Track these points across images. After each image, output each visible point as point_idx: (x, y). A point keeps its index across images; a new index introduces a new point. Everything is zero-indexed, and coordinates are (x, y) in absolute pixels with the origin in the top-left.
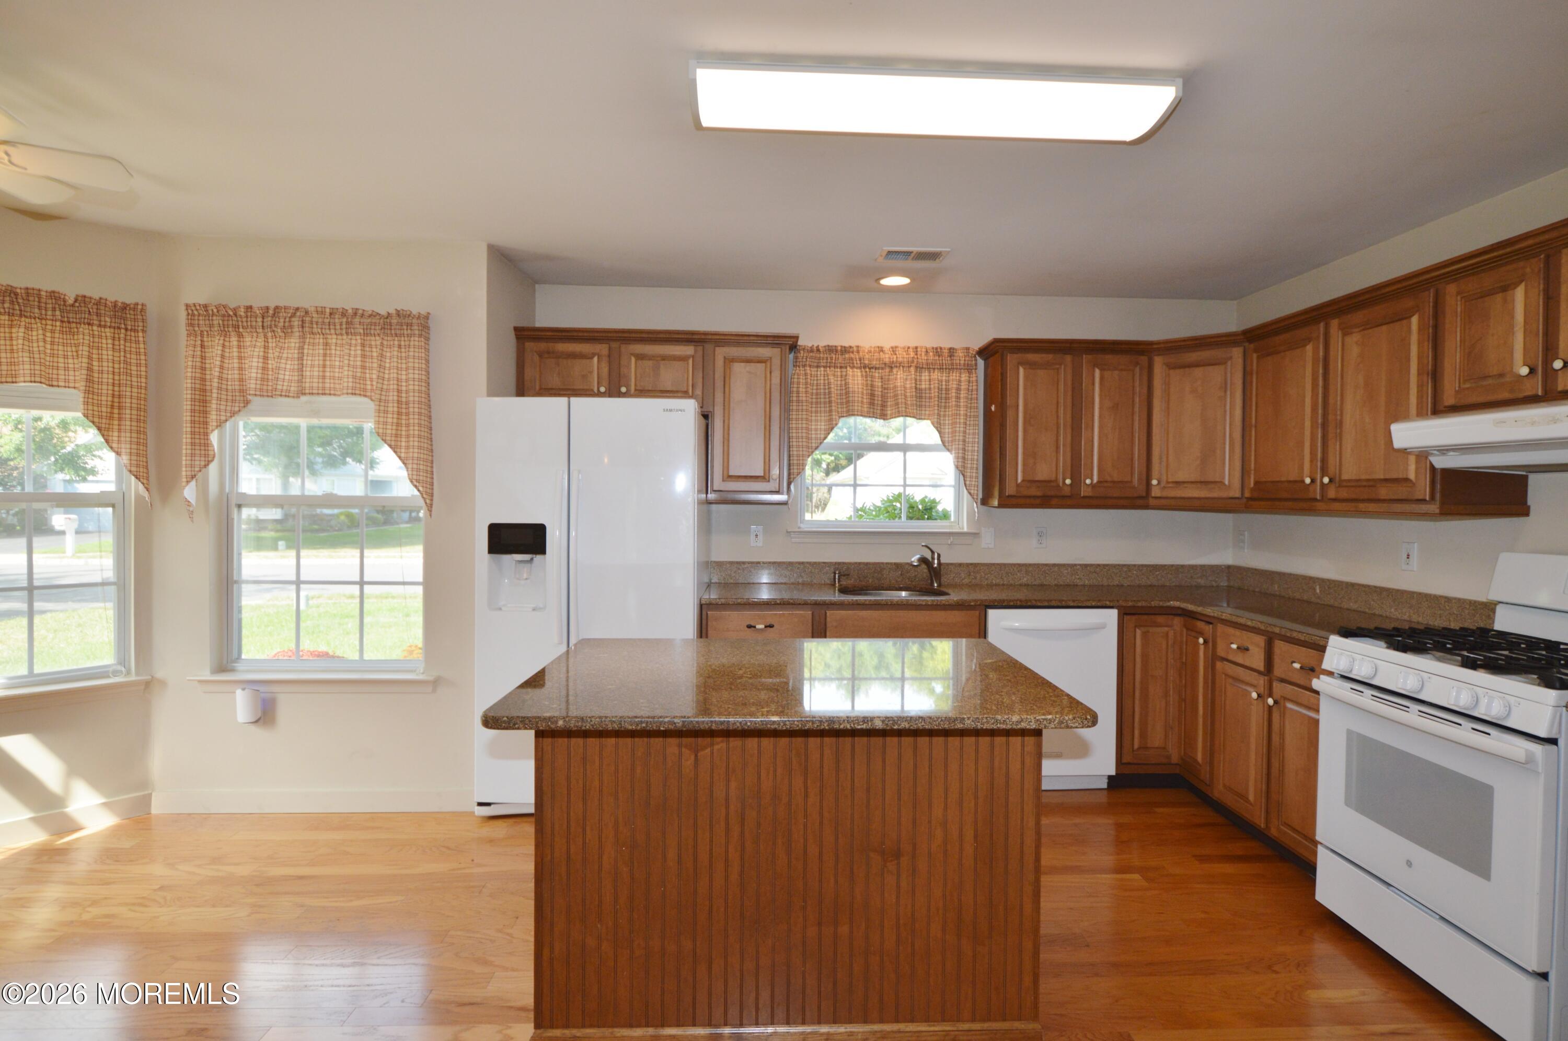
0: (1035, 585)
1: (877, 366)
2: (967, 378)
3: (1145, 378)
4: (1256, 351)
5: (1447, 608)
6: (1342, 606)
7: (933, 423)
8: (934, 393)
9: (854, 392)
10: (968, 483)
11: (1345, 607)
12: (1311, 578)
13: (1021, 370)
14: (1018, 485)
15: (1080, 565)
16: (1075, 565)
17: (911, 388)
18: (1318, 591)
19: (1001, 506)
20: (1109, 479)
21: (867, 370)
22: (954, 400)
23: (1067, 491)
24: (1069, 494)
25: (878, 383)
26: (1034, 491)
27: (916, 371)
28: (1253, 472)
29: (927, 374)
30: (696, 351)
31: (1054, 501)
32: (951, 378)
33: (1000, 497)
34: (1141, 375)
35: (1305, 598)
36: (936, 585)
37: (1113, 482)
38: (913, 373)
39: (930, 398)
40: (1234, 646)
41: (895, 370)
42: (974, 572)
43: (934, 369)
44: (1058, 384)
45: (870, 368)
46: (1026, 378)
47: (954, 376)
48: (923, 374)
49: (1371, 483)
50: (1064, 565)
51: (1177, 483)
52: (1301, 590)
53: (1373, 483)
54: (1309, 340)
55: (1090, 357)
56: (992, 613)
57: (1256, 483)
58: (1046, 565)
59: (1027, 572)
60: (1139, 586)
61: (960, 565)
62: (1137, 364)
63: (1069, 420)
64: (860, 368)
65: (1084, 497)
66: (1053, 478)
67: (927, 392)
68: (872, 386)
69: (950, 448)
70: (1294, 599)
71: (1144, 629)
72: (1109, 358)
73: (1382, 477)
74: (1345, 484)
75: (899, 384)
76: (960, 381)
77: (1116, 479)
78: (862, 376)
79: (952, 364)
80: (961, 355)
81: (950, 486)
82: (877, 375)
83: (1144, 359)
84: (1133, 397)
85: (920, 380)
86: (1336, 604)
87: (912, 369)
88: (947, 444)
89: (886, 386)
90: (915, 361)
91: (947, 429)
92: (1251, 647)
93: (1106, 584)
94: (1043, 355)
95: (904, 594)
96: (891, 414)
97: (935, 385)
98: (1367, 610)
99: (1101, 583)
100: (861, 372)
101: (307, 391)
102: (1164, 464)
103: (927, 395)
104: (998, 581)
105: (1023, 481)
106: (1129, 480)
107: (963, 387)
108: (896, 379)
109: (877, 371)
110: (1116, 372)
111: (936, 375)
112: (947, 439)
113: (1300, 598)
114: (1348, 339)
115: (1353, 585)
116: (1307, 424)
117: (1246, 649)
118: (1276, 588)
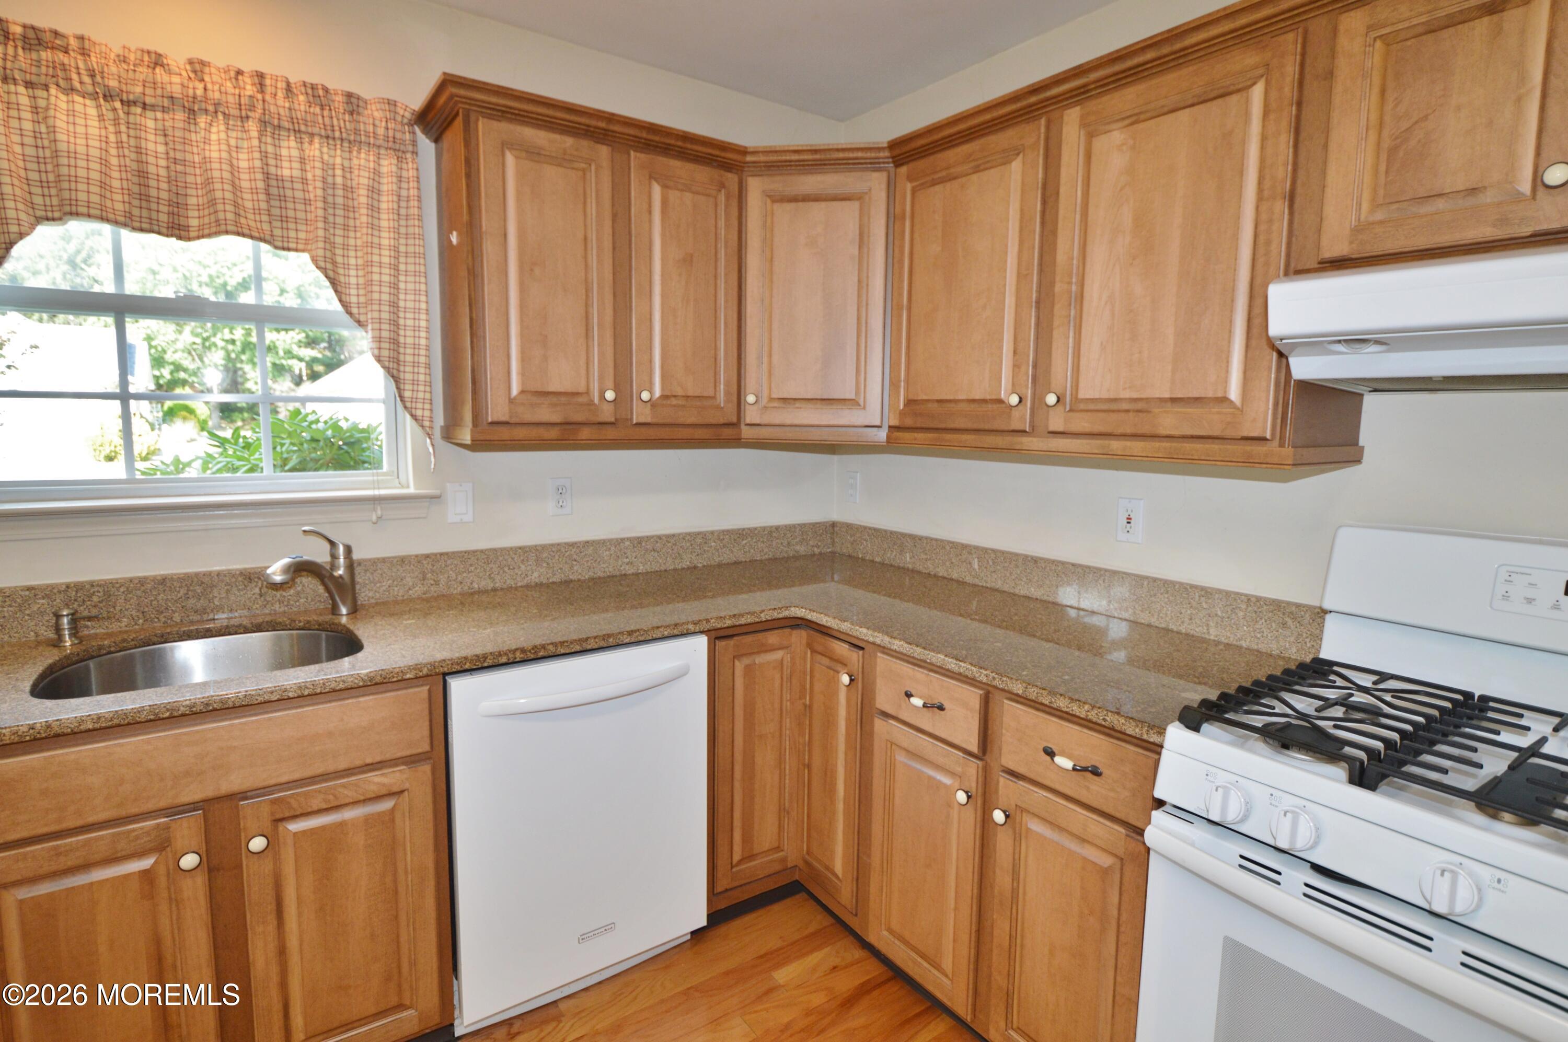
0: (553, 583)
1: (149, 100)
2: (394, 168)
3: (734, 212)
4: (910, 178)
5: (1205, 605)
6: (1017, 591)
7: (314, 260)
8: (316, 191)
9: (77, 157)
10: (407, 394)
11: (1022, 593)
12: (964, 547)
13: (510, 159)
14: (511, 401)
15: (629, 539)
16: (623, 540)
17: (251, 170)
18: (976, 566)
19: (478, 445)
20: (680, 392)
21: (118, 105)
22: (364, 211)
23: (607, 414)
24: (613, 420)
25: (154, 145)
26: (546, 414)
27: (261, 133)
28: (902, 384)
29: (293, 144)
31: (585, 433)
32: (355, 161)
33: (475, 423)
34: (726, 207)
36: (344, 611)
37: (687, 397)
38: (255, 134)
39: (307, 202)
40: (917, 700)
41: (202, 120)
42: (432, 571)
43: (312, 135)
44: (585, 203)
45: (127, 103)
46: (521, 176)
47: (363, 160)
48: (284, 144)
49: (1139, 406)
50: (603, 543)
51: (786, 401)
53: (1145, 406)
54: (1017, 151)
55: (642, 156)
56: (458, 687)
57: (909, 402)
58: (573, 545)
59: (538, 561)
60: (720, 565)
61: (403, 560)
62: (722, 185)
63: (608, 276)
64: (94, 96)
65: (639, 424)
66: (582, 389)
67: (298, 186)
68: (139, 150)
69: (362, 318)
71: (746, 661)
72: (677, 166)
73: (1167, 395)
74: (1082, 406)
75: (215, 155)
76: (377, 173)
77: (691, 393)
78: (101, 117)
79: (357, 132)
80: (376, 114)
81: (378, 401)
82: (151, 124)
83: (731, 179)
84: (716, 246)
85: (277, 157)
86: (1006, 588)
87: (253, 127)
88: (355, 311)
89: (179, 156)
90: (260, 106)
91: (353, 278)
92: (946, 705)
93: (672, 567)
94: (557, 137)
96: (200, 228)
97: (315, 172)
99: (663, 568)
100: (99, 106)
102: (765, 366)
103: (299, 194)
104: (483, 583)
105: (522, 392)
106: (712, 394)
107: (384, 188)
108: (207, 141)
109: (149, 114)
110: (688, 196)
111: (315, 149)
112: (354, 299)
113: (945, 575)
114: (1100, 143)
115: (1035, 560)
116: (1010, 301)
117: (941, 708)
118: (908, 559)
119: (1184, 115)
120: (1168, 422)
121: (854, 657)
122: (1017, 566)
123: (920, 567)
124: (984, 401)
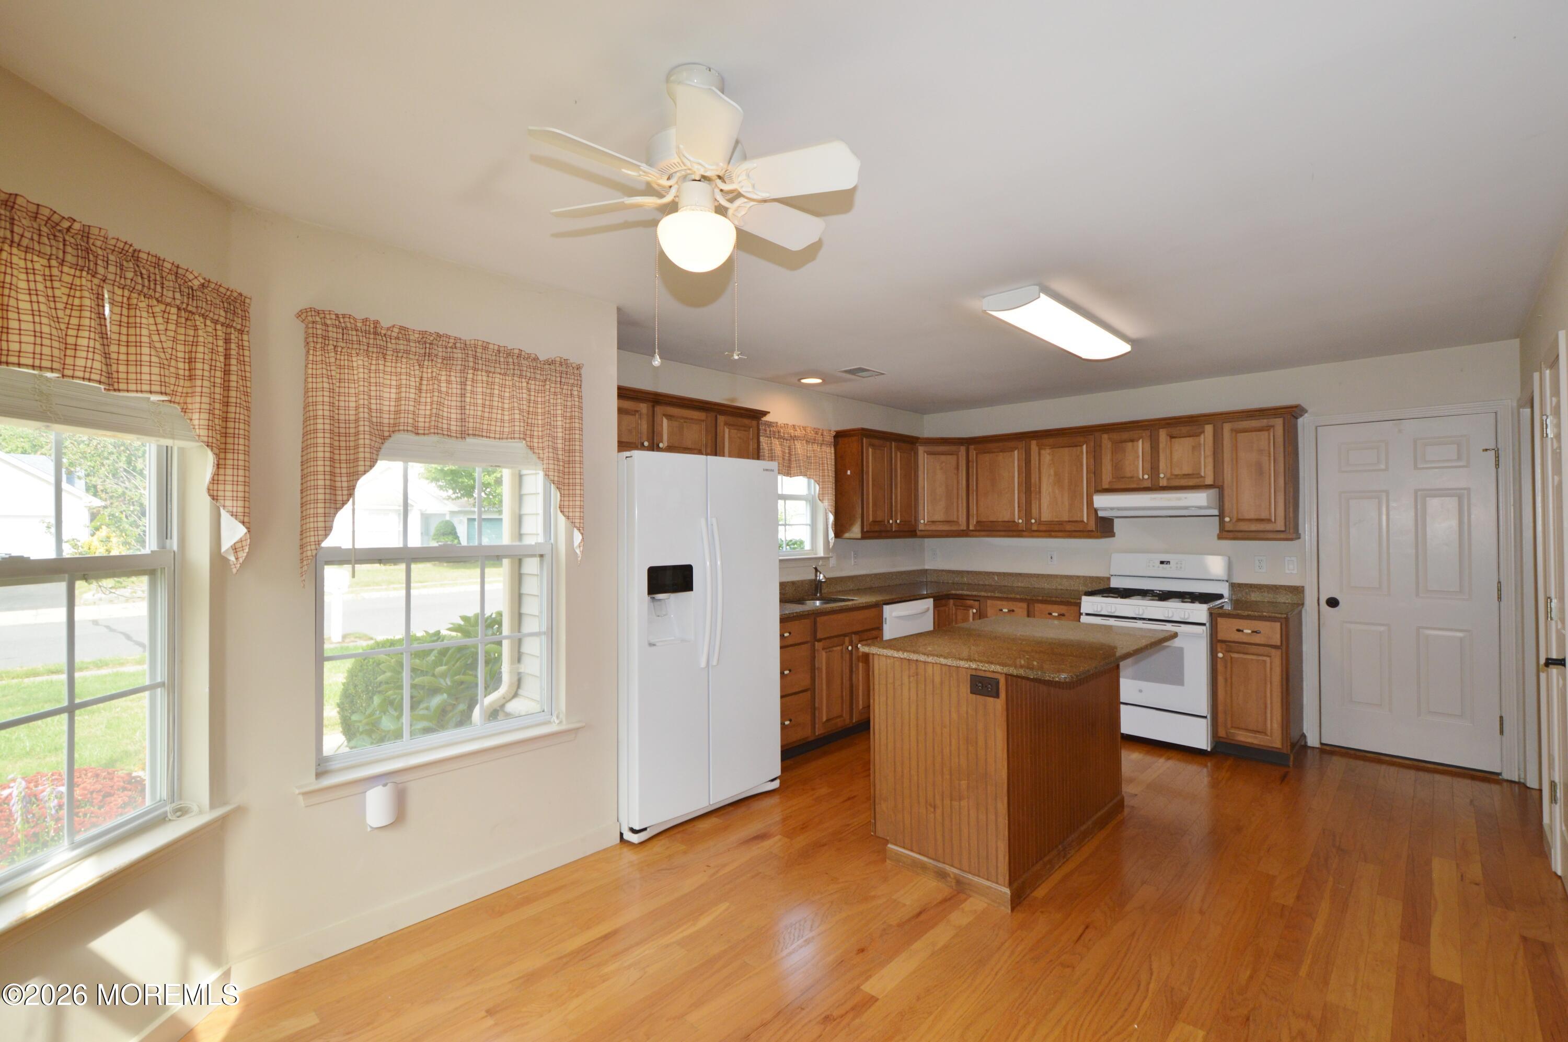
1: (787, 438)
2: (828, 453)
3: (914, 458)
4: (975, 449)
7: (815, 481)
8: (815, 460)
9: (778, 456)
12: (991, 573)
13: (870, 449)
14: (870, 524)
17: (804, 455)
19: (862, 538)
22: (824, 465)
23: (887, 528)
24: (888, 530)
25: (787, 451)
26: (876, 528)
27: (806, 443)
28: (975, 516)
30: (707, 417)
31: (883, 534)
33: (862, 532)
34: (912, 457)
35: (987, 583)
36: (819, 594)
37: (905, 520)
38: (804, 444)
39: (813, 463)
40: (1005, 610)
41: (795, 441)
43: (814, 443)
44: (884, 460)
46: (872, 455)
47: (822, 449)
48: (809, 445)
49: (1059, 522)
51: (933, 523)
53: (1061, 523)
54: (1016, 448)
55: (895, 444)
56: (884, 609)
57: (978, 522)
63: (888, 480)
64: (778, 438)
65: (895, 531)
66: (883, 519)
67: (811, 459)
68: (784, 452)
69: (822, 498)
70: (979, 585)
72: (901, 445)
73: (1067, 520)
74: (1044, 523)
75: (798, 452)
76: (824, 455)
79: (822, 442)
80: (826, 436)
81: (806, 525)
82: (787, 444)
83: (913, 448)
85: (808, 451)
86: (1010, 585)
87: (804, 442)
88: (821, 496)
89: (791, 453)
90: (804, 436)
91: (821, 485)
92: (1015, 609)
94: (878, 441)
95: (818, 603)
96: (794, 474)
97: (814, 454)
100: (779, 441)
101: (471, 432)
102: (925, 510)
103: (811, 461)
105: (872, 521)
106: (910, 521)
107: (828, 457)
108: (796, 448)
109: (787, 442)
110: (905, 455)
111: (815, 447)
112: (821, 492)
114: (1043, 452)
115: (1020, 574)
116: (1016, 492)
117: (1013, 611)
119: (1067, 449)
120: (1068, 527)
121: (977, 603)
123: (970, 582)
124: (1008, 522)
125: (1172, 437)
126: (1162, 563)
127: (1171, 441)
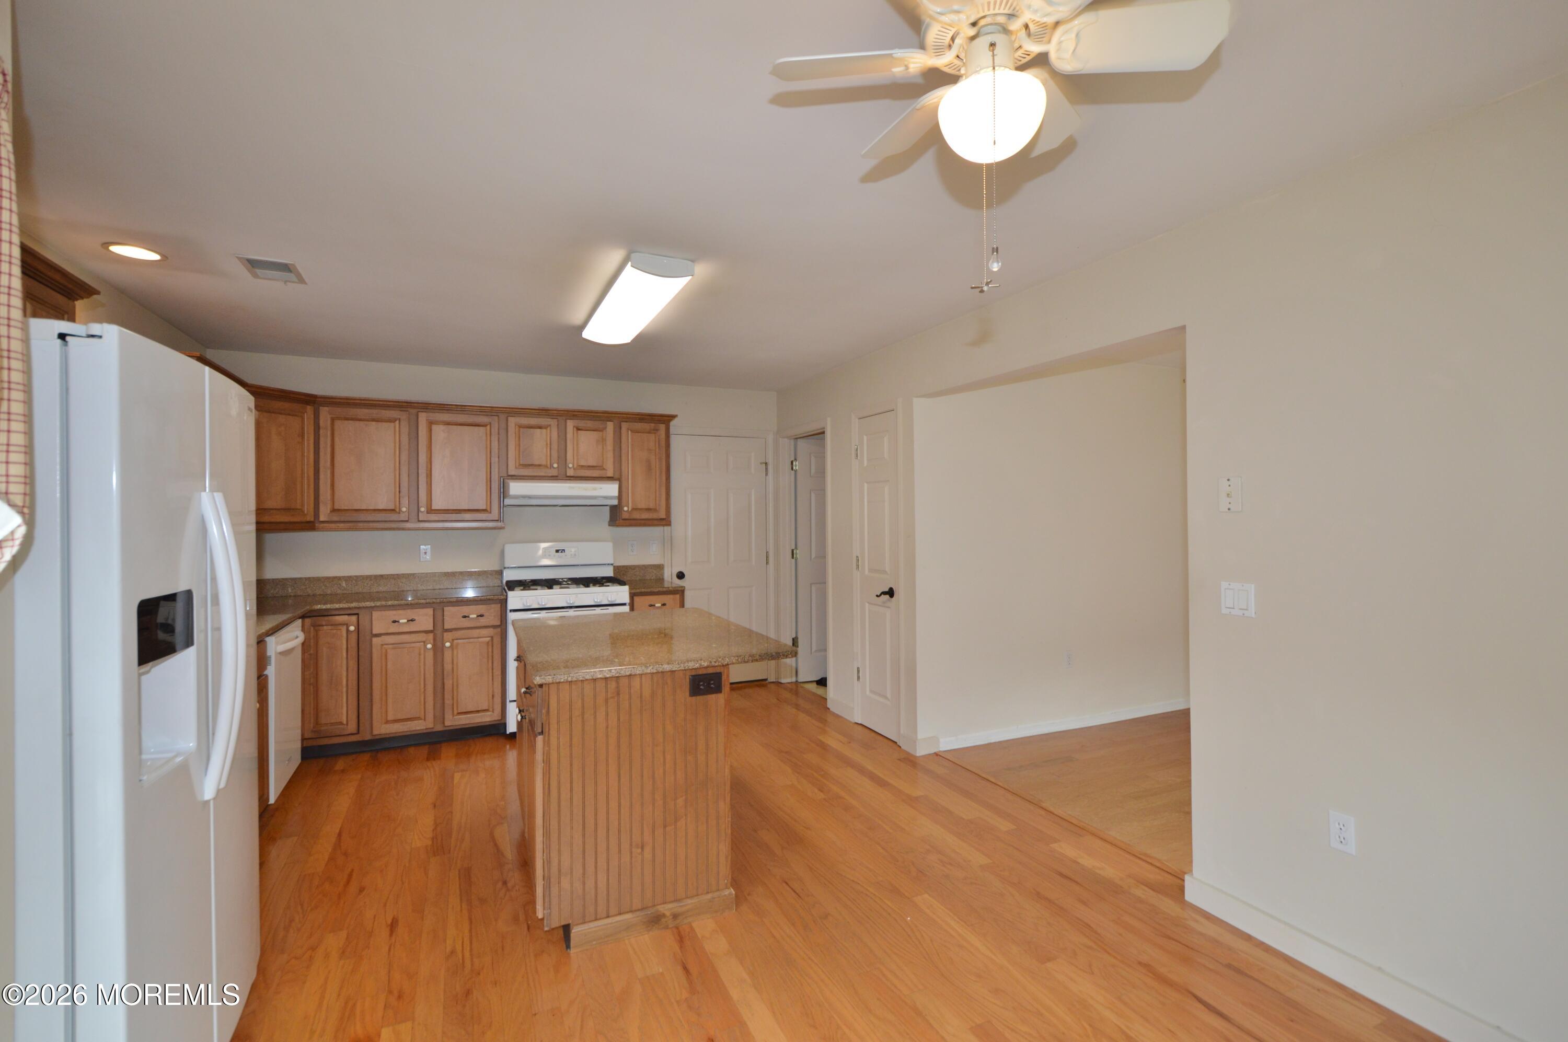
4: (328, 411)
6: (372, 591)
11: (375, 591)
40: (402, 621)
52: (323, 587)
53: (458, 512)
54: (397, 419)
57: (334, 510)
73: (466, 508)
92: (417, 618)
98: (397, 589)
113: (322, 593)
114: (435, 427)
115: (382, 576)
117: (412, 620)
118: (290, 591)
119: (466, 428)
120: (467, 517)
121: (354, 619)
122: (371, 580)
124: (384, 509)
125: (578, 429)
126: (557, 551)
127: (577, 433)
